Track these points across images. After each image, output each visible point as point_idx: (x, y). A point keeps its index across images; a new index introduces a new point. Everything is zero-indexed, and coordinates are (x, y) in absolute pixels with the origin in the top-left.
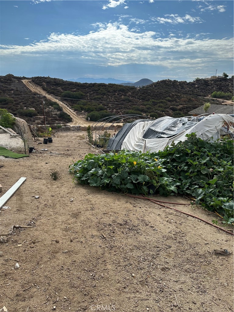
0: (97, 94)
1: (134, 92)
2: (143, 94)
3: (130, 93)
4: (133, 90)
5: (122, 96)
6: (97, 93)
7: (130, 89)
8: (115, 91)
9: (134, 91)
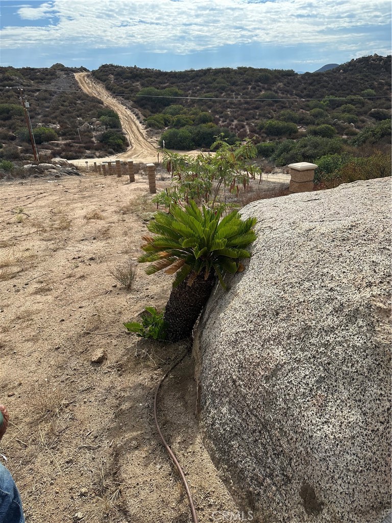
0: (208, 90)
1: (291, 82)
2: (311, 84)
3: (281, 84)
4: (289, 78)
5: (261, 91)
6: (209, 87)
7: (283, 76)
8: (247, 82)
9: (291, 79)
